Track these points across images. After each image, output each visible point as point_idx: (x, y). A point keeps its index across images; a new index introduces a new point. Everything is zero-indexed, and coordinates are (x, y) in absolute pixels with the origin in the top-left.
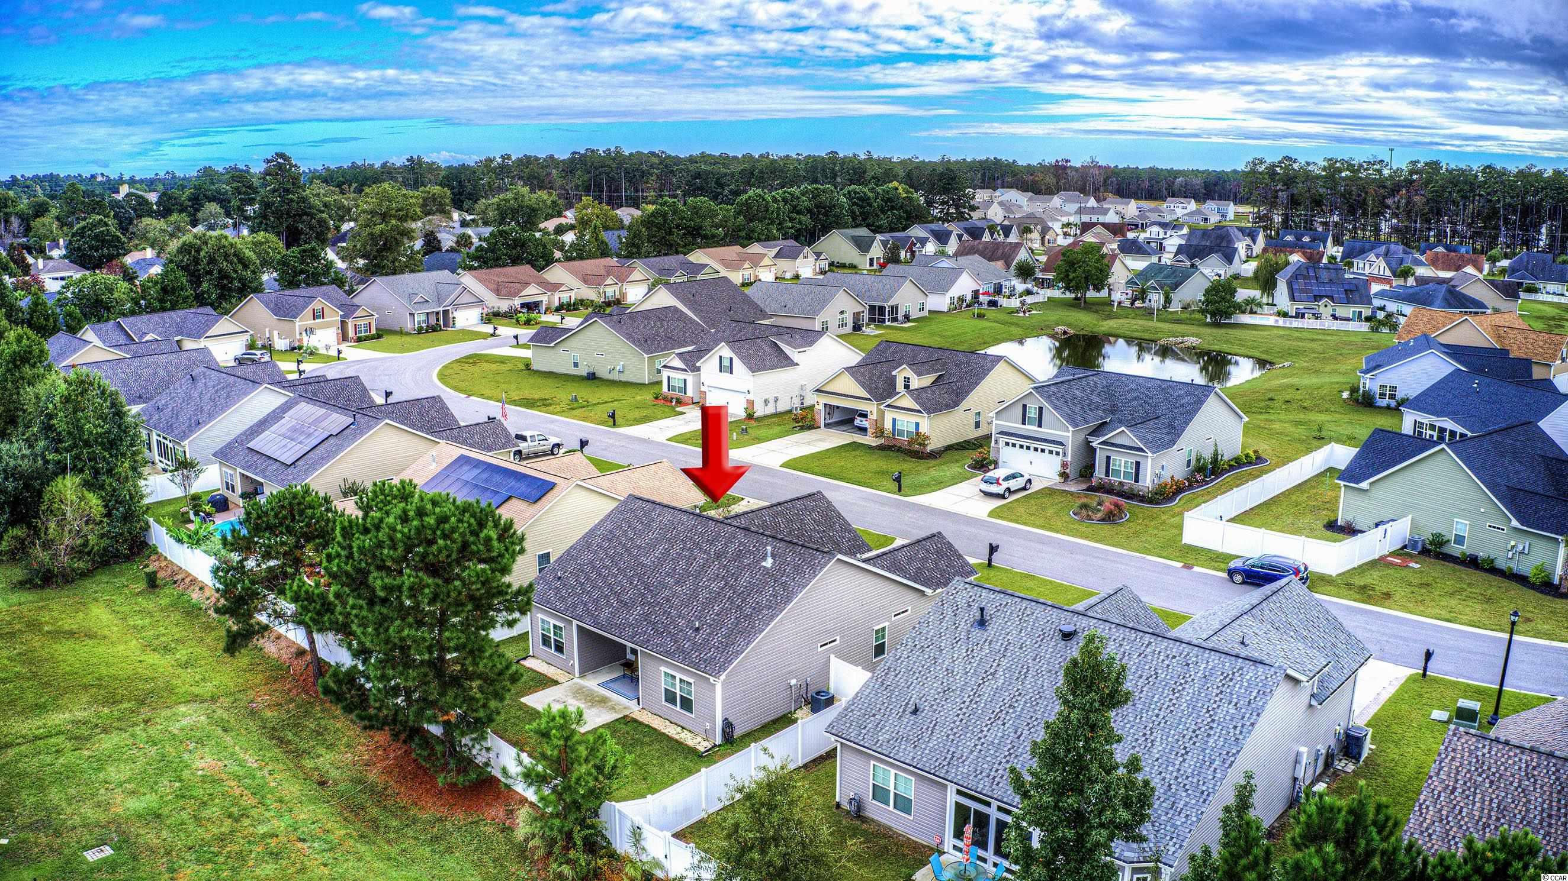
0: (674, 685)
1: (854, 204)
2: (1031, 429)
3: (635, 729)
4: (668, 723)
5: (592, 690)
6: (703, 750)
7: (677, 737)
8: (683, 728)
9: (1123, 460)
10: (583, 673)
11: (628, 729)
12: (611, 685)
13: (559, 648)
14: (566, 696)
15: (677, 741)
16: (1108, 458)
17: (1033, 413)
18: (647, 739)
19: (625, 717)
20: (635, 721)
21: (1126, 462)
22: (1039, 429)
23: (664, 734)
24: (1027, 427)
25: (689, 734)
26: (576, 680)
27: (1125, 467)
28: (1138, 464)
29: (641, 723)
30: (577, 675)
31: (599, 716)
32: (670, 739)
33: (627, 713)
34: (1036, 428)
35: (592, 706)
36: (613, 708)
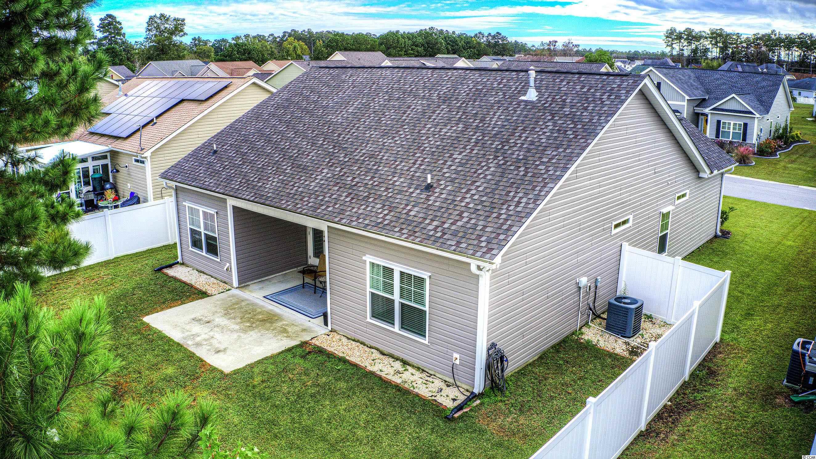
0: (389, 288)
1: (448, 44)
3: (320, 366)
4: (376, 354)
5: (253, 304)
6: (450, 405)
7: (397, 380)
8: (405, 363)
9: (732, 123)
10: (244, 282)
11: (308, 365)
12: (285, 298)
13: (212, 249)
14: (214, 313)
15: (398, 388)
16: (719, 122)
18: (342, 385)
19: (303, 344)
20: (321, 351)
21: (735, 124)
23: (372, 373)
25: (418, 374)
26: (234, 292)
27: (734, 129)
28: (746, 125)
29: (330, 356)
30: (235, 283)
31: (260, 343)
32: (385, 383)
33: (307, 338)
35: (251, 328)
36: (285, 331)
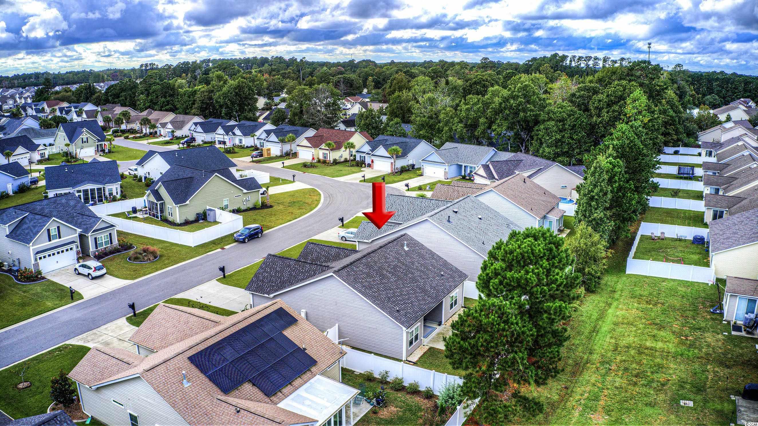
2: (55, 242)
9: (103, 236)
16: (95, 239)
17: (54, 232)
21: (105, 236)
22: (60, 240)
24: (53, 242)
27: (105, 239)
28: (110, 234)
34: (58, 240)
